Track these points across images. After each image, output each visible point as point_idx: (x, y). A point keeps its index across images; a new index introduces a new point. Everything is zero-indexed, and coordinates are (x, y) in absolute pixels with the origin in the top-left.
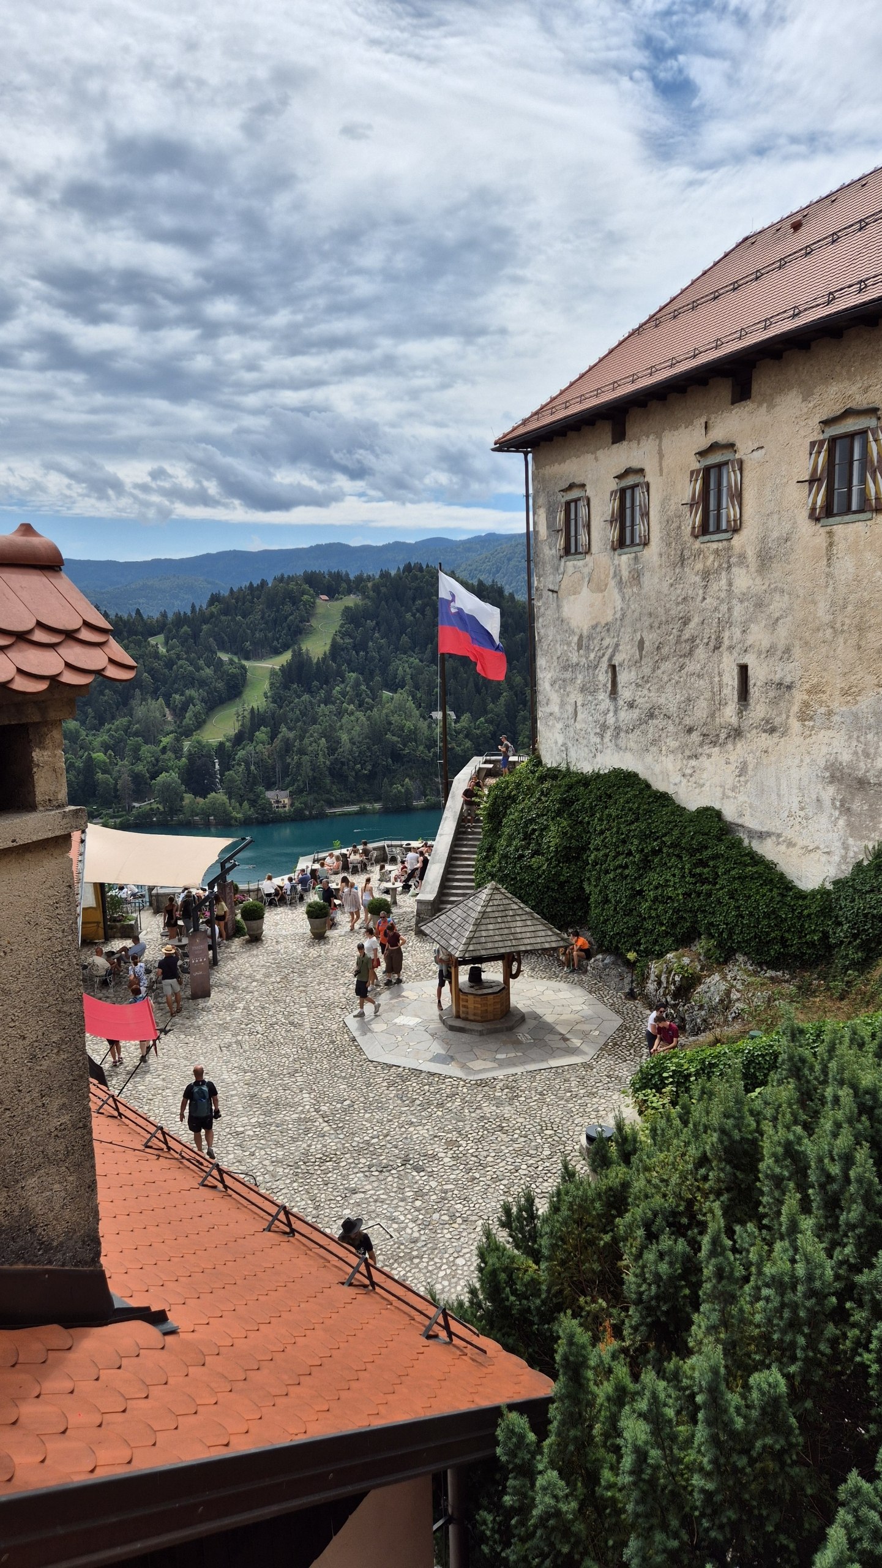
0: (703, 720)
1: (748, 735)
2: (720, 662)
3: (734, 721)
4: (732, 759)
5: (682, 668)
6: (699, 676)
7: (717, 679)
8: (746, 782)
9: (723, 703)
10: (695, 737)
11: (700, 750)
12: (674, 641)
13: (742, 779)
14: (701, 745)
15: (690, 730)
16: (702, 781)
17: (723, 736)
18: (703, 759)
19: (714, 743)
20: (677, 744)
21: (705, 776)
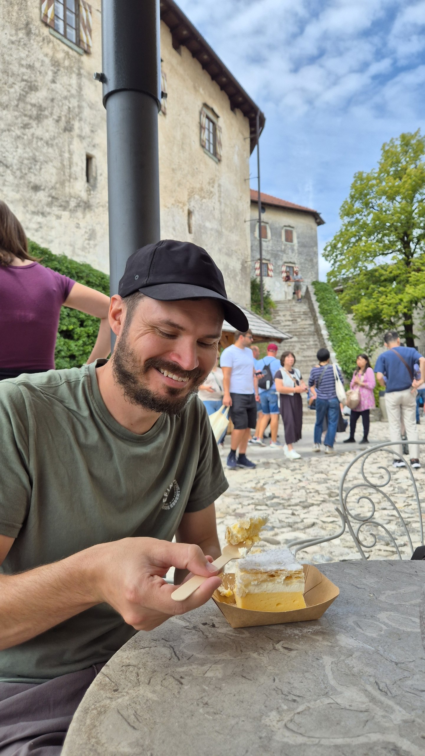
0: (53, 184)
1: (96, 210)
2: (70, 143)
3: (84, 195)
4: (82, 224)
5: (26, 126)
6: (47, 143)
7: (67, 155)
8: (95, 245)
9: (71, 177)
10: (42, 196)
11: (48, 210)
12: (16, 96)
13: (92, 242)
14: (50, 205)
15: (36, 188)
16: (49, 238)
17: (73, 204)
18: (52, 219)
19: (65, 207)
20: (18, 196)
21: (53, 233)
